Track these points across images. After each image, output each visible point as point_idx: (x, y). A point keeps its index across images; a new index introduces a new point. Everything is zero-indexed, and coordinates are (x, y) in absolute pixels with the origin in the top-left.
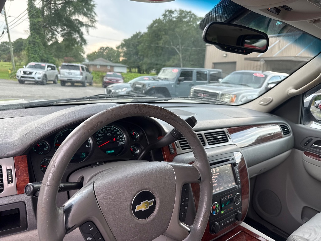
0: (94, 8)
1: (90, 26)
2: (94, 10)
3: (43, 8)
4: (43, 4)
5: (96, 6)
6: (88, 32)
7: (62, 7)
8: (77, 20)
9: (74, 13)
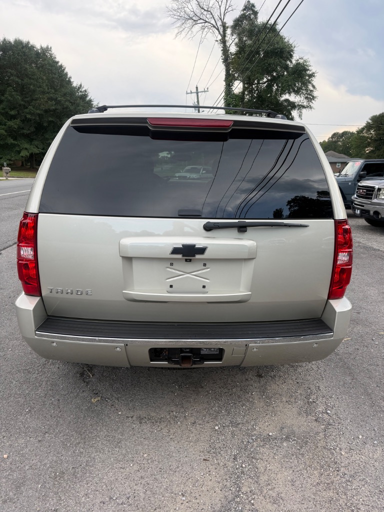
0: (313, 78)
1: (304, 107)
2: (313, 82)
3: (243, 93)
4: (244, 87)
5: (315, 75)
6: (300, 116)
7: (266, 86)
8: (287, 100)
9: (283, 92)
